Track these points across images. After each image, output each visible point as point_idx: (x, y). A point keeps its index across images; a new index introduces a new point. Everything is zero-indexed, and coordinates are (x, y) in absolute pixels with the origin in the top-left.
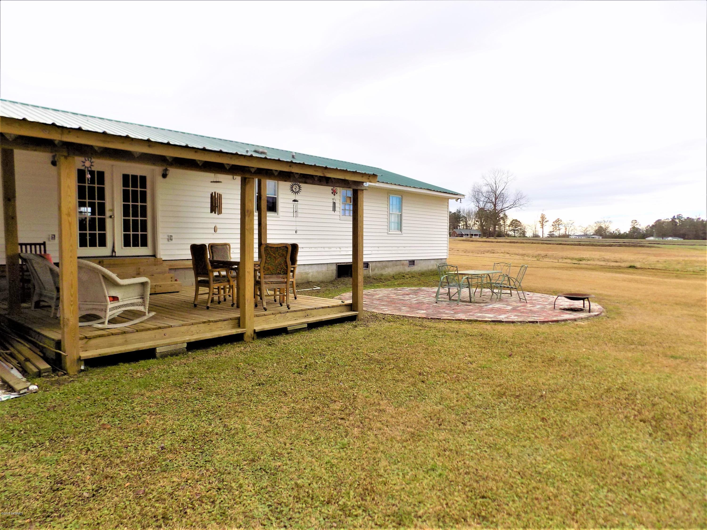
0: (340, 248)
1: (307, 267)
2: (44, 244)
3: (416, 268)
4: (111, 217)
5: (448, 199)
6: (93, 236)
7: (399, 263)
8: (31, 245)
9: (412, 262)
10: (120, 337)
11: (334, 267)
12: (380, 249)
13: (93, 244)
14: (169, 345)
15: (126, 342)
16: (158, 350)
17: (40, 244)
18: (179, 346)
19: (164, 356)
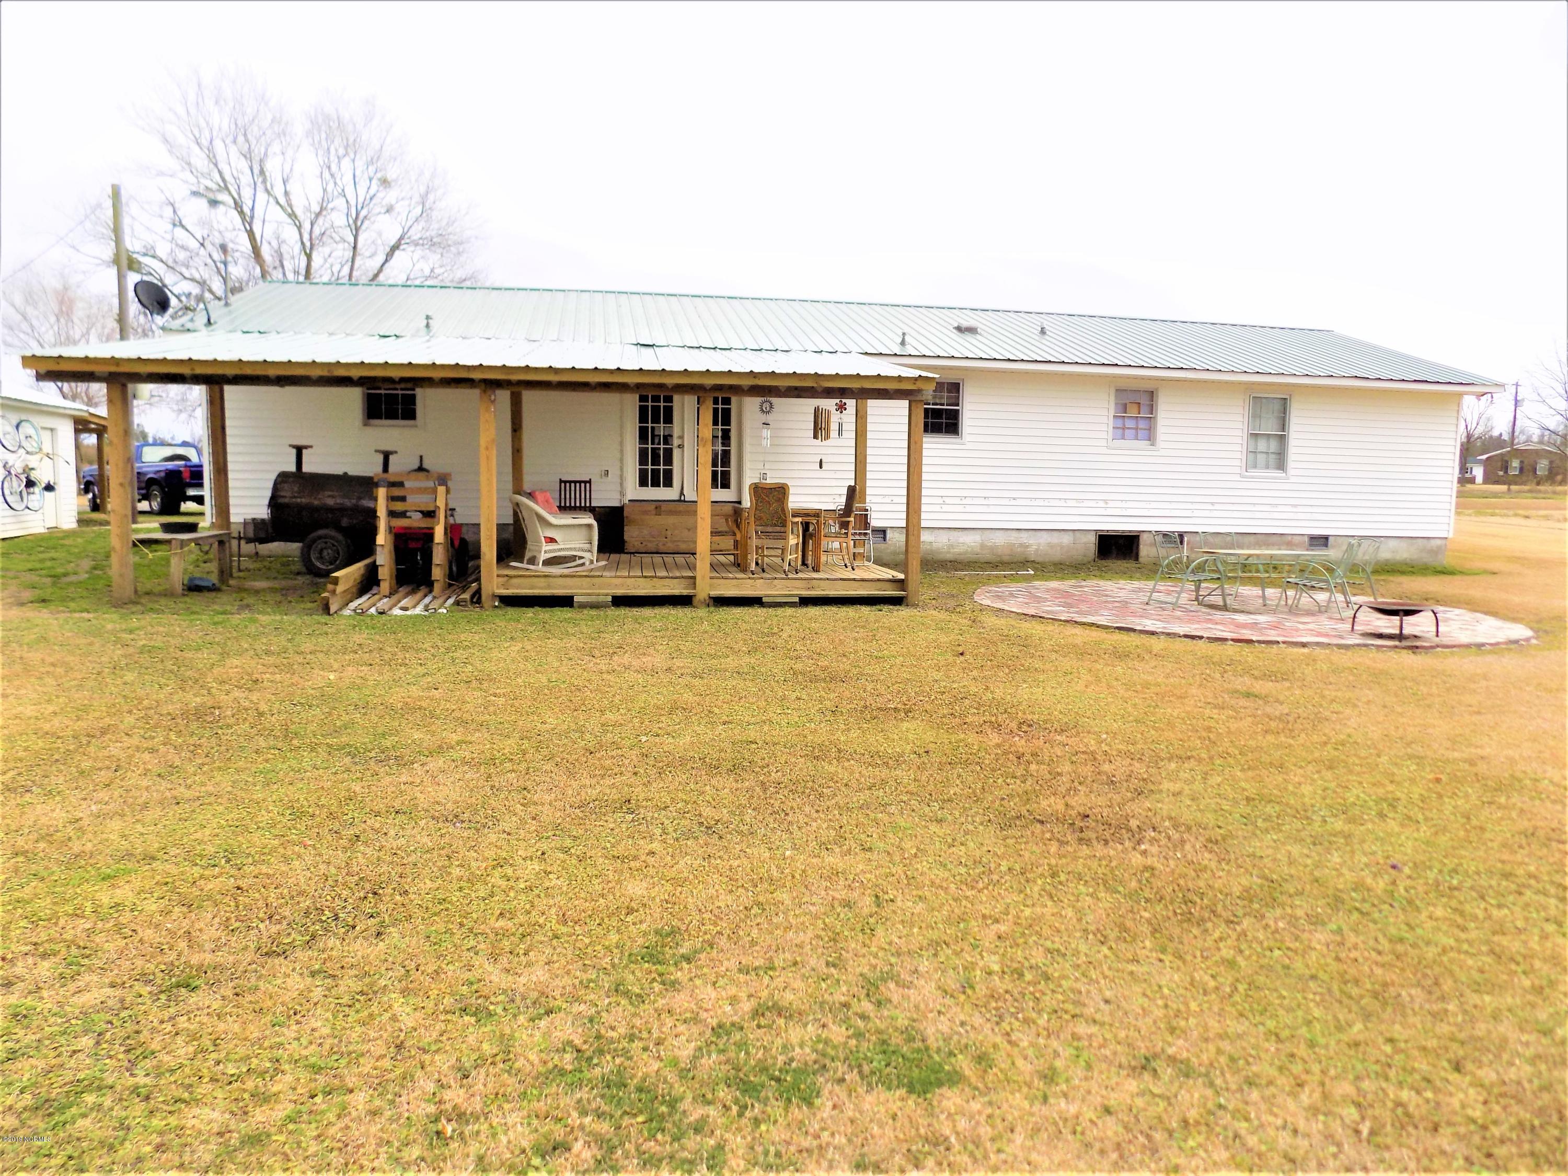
0: (1106, 501)
1: (1024, 535)
2: (590, 482)
3: (1332, 553)
4: (679, 446)
5: (1461, 395)
6: (655, 473)
7: (1275, 539)
8: (575, 482)
9: (1322, 541)
10: (543, 580)
11: (1092, 540)
12: (1217, 507)
13: (656, 484)
14: (589, 595)
15: (549, 587)
16: (576, 599)
17: (585, 482)
18: (601, 598)
19: (583, 606)
